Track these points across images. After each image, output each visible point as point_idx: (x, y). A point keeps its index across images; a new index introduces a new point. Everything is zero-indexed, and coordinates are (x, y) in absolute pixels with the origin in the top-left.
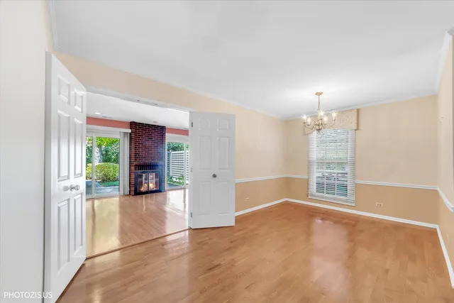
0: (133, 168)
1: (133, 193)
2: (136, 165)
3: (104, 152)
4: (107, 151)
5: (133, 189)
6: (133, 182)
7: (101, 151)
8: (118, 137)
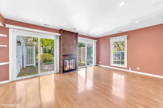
0: (62, 57)
1: (62, 71)
2: (63, 55)
3: (44, 49)
4: (45, 49)
5: (62, 69)
6: (62, 65)
7: (43, 48)
8: (53, 38)
